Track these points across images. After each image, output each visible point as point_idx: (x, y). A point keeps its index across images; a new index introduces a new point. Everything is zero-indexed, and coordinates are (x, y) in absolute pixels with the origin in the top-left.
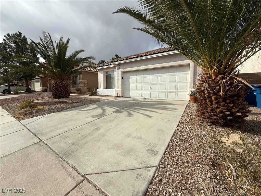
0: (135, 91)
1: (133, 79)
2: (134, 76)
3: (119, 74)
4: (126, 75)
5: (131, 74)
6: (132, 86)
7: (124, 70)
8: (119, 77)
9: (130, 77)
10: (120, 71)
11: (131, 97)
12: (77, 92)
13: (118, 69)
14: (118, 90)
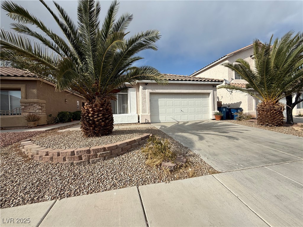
0: (165, 115)
1: (162, 102)
2: (164, 99)
3: (145, 95)
4: (155, 97)
5: (160, 96)
6: (161, 110)
7: (154, 91)
8: (146, 99)
9: (159, 99)
10: (147, 92)
11: (161, 122)
12: (32, 124)
13: (144, 89)
14: (145, 115)
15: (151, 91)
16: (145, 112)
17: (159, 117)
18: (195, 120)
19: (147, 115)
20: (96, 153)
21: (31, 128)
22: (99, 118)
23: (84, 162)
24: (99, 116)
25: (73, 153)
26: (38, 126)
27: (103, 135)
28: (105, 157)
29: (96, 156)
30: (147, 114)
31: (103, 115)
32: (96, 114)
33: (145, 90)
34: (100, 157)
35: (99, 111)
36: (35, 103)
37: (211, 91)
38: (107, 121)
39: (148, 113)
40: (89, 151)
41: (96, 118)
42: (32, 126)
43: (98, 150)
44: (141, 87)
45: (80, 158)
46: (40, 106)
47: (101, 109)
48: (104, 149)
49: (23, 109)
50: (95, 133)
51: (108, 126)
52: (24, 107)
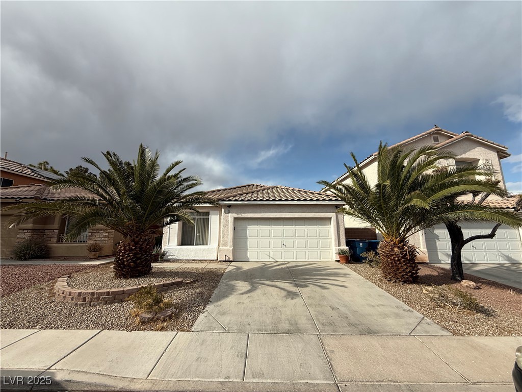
0: (257, 249)
1: (253, 230)
2: (256, 226)
3: (227, 221)
4: (241, 224)
5: (250, 222)
6: (251, 242)
7: (240, 216)
8: (228, 226)
9: (248, 227)
10: (231, 216)
11: (250, 260)
12: (92, 255)
13: (227, 212)
14: (226, 250)
15: (236, 215)
16: (226, 245)
17: (247, 253)
18: (306, 260)
19: (228, 250)
20: (99, 296)
21: (90, 259)
22: (129, 258)
23: (86, 303)
24: (130, 256)
25: (80, 294)
26: (99, 257)
27: (131, 277)
28: (106, 302)
29: (98, 299)
30: (228, 248)
31: (135, 255)
32: (127, 253)
33: (227, 215)
34: (101, 300)
35: (131, 250)
36: (102, 229)
37: (332, 215)
38: (138, 261)
39: (230, 248)
40: (93, 294)
41: (126, 258)
42: (91, 257)
43: (101, 294)
44: (223, 210)
45: (84, 299)
46: (107, 233)
47: (133, 248)
48: (108, 293)
49: (90, 236)
50: (123, 274)
51: (140, 267)
52: (90, 234)
